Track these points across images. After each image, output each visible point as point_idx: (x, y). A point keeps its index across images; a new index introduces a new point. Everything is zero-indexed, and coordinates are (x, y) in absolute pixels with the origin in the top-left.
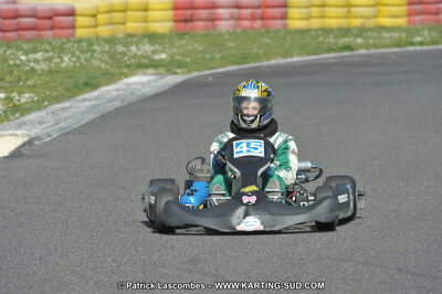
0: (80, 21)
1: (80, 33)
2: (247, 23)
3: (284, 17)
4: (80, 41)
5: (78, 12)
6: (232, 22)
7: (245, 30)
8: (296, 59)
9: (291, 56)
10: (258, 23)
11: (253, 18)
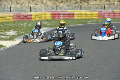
0: (33, 17)
1: (33, 19)
2: (66, 18)
3: (73, 17)
4: (32, 21)
5: (32, 15)
6: (63, 17)
7: (65, 19)
8: (76, 25)
9: (75, 24)
10: (68, 18)
11: (67, 17)
